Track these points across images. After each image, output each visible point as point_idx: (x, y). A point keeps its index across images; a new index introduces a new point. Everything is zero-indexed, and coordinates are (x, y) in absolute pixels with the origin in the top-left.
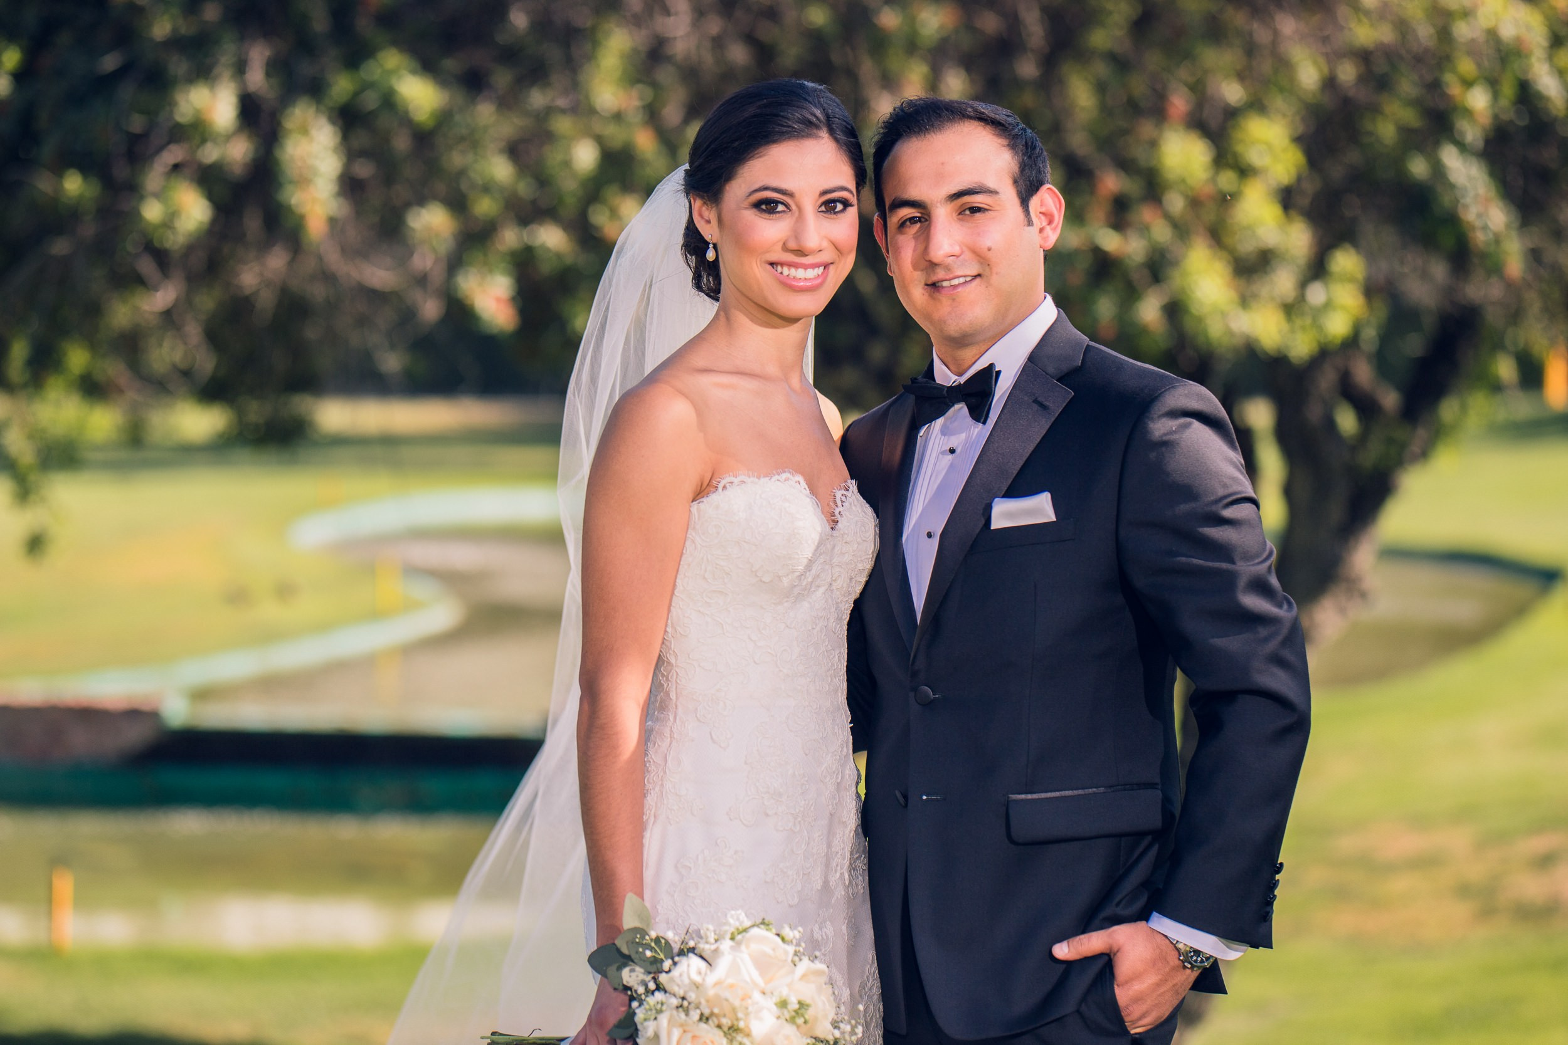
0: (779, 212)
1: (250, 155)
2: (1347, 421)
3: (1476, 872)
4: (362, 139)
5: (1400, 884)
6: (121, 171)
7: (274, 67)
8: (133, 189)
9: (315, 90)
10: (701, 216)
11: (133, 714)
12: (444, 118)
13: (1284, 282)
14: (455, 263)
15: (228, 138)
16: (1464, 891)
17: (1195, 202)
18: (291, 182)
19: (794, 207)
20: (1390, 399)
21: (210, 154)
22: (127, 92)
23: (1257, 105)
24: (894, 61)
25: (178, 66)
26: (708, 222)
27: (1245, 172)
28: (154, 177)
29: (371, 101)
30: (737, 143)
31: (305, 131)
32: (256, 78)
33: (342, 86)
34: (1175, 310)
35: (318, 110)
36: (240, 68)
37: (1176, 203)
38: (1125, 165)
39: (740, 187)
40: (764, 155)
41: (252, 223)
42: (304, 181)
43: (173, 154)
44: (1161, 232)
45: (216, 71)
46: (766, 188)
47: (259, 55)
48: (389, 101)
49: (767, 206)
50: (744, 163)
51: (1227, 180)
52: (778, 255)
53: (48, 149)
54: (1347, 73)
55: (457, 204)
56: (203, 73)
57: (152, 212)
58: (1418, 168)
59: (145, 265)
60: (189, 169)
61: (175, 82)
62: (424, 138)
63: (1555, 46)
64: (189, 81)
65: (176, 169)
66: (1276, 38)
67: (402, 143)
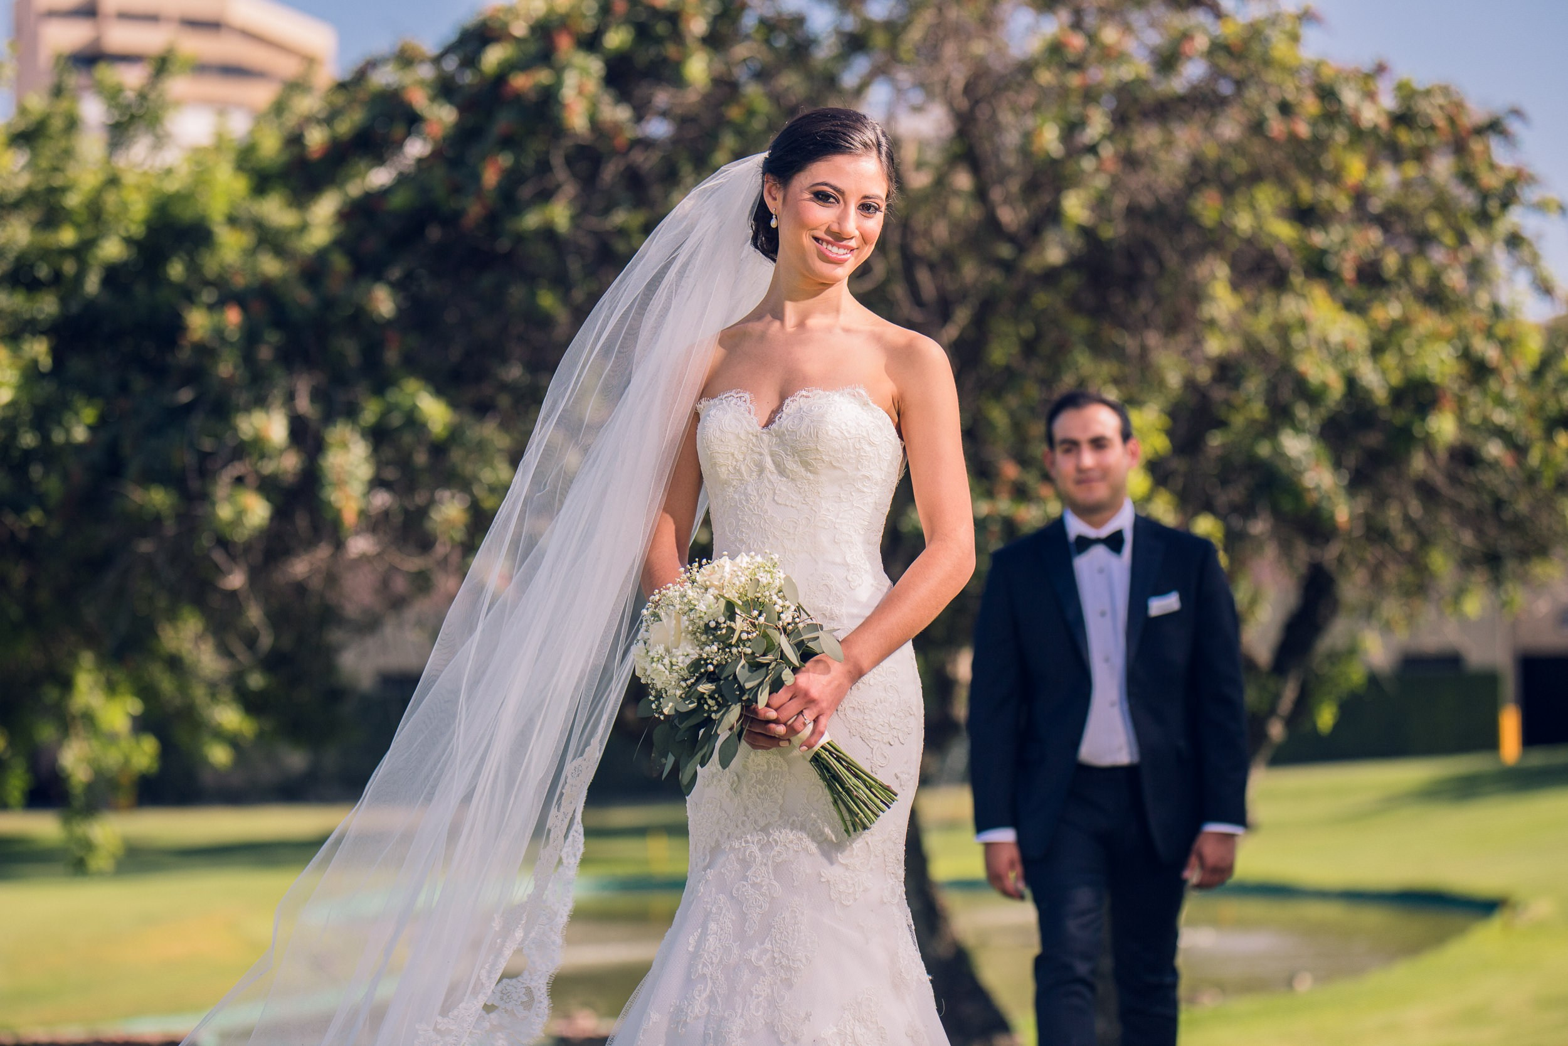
0: (830, 202)
1: (299, 466)
4: (388, 453)
6: (194, 485)
7: (317, 395)
8: (205, 497)
9: (351, 412)
10: (770, 193)
12: (456, 431)
15: (282, 453)
18: (330, 484)
19: (842, 202)
21: (268, 467)
22: (197, 421)
25: (240, 399)
26: (775, 199)
28: (222, 488)
29: (396, 420)
30: (811, 147)
31: (345, 445)
32: (304, 404)
33: (372, 410)
35: (353, 430)
36: (290, 397)
39: (806, 178)
40: (830, 161)
41: (302, 521)
42: (341, 484)
43: (238, 468)
45: (270, 399)
46: (826, 184)
47: (304, 385)
48: (412, 419)
49: (822, 197)
50: (814, 162)
52: (820, 234)
53: (134, 467)
54: (1204, 375)
56: (261, 402)
57: (225, 512)
58: (1264, 450)
59: (218, 556)
60: (251, 480)
61: (238, 409)
62: (439, 449)
63: (1377, 350)
64: (248, 409)
65: (239, 481)
66: (1144, 351)
67: (421, 458)
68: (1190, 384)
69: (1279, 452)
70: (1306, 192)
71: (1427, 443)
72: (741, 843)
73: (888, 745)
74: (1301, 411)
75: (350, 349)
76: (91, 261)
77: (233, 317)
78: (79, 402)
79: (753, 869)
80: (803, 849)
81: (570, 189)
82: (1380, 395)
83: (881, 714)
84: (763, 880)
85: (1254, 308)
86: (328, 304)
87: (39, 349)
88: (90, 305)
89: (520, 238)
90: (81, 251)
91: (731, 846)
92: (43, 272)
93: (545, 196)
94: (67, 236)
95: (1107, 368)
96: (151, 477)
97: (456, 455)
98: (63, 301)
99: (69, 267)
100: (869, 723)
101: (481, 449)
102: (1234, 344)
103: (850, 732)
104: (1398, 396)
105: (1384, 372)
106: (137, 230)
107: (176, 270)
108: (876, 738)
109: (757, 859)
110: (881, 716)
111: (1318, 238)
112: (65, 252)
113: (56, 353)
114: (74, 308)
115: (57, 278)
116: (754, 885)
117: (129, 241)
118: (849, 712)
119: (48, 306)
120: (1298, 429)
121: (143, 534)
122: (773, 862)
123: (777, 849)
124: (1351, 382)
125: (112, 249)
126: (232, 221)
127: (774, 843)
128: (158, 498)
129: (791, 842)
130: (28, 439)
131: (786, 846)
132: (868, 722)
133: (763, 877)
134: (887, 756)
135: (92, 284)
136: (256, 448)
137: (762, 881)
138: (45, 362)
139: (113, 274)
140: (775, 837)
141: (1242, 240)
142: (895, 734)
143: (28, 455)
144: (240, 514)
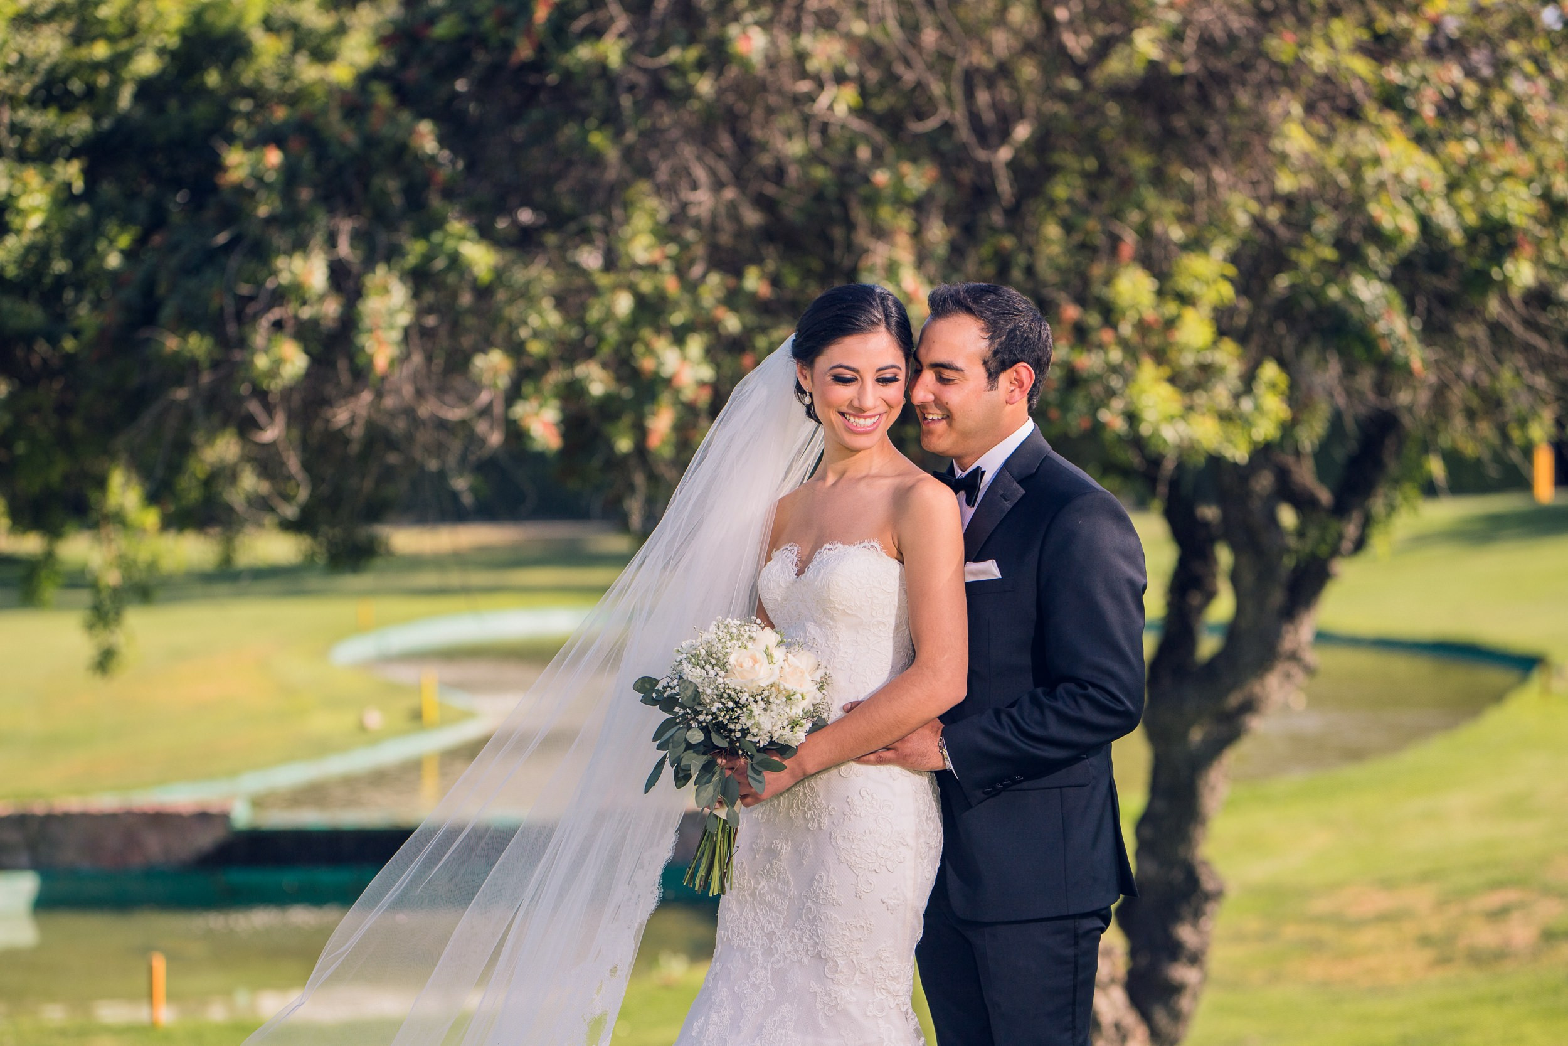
1: (339, 312)
2: (1287, 517)
3: (1435, 926)
4: (429, 297)
5: (1367, 937)
6: (231, 329)
7: (357, 237)
8: (243, 344)
9: (392, 254)
11: (204, 817)
12: (499, 274)
13: (1221, 394)
14: (514, 394)
15: (322, 298)
16: (1425, 941)
17: (1142, 327)
19: (859, 379)
20: (1325, 496)
21: (308, 313)
22: (234, 262)
23: (1197, 244)
24: (885, 212)
25: (279, 239)
27: (1185, 299)
28: (259, 338)
29: (439, 262)
31: (385, 290)
32: (344, 249)
33: (416, 250)
34: (1132, 417)
35: (393, 273)
36: (331, 241)
37: (1126, 329)
38: (1082, 300)
40: (840, 343)
41: (343, 368)
43: (277, 314)
44: (1116, 355)
45: (311, 243)
46: (841, 367)
47: (345, 227)
48: (455, 260)
50: (828, 346)
51: (1171, 308)
53: (168, 312)
54: (1273, 214)
55: (516, 349)
56: (300, 245)
57: (262, 362)
58: (1334, 293)
59: (254, 407)
60: (290, 326)
61: (278, 252)
62: (484, 292)
63: (1453, 186)
64: (290, 253)
65: (278, 325)
66: (1211, 186)
67: (466, 299)
68: (1258, 222)
69: (1350, 297)
70: (1385, 21)
71: (1504, 286)
72: (747, 944)
73: (874, 872)
74: (1373, 254)
75: (392, 185)
76: (126, 75)
77: (274, 157)
78: (112, 227)
79: (754, 971)
80: (799, 961)
81: (622, 22)
82: (1457, 238)
83: (870, 845)
84: (762, 983)
85: (1326, 141)
86: (370, 142)
87: (71, 172)
88: (122, 121)
89: (568, 75)
90: (116, 64)
91: (739, 945)
92: (76, 86)
93: (595, 32)
94: (100, 51)
95: (1171, 207)
96: (187, 323)
97: (501, 295)
98: (96, 118)
99: (103, 80)
100: (857, 852)
101: (524, 294)
102: (1306, 182)
103: (838, 858)
104: (1472, 236)
105: (1459, 214)
106: (173, 42)
107: (212, 78)
108: (862, 866)
109: (759, 962)
110: (869, 847)
111: (1394, 74)
112: (97, 67)
113: (89, 174)
114: (106, 124)
115: (91, 92)
116: (753, 985)
117: (161, 52)
118: (840, 841)
119: (80, 124)
120: (1368, 271)
121: (180, 382)
122: (772, 967)
123: (777, 956)
124: (1425, 223)
125: (146, 64)
126: (269, 25)
127: (775, 951)
128: (197, 345)
129: (789, 952)
130: (60, 266)
131: (784, 954)
132: (855, 851)
133: (762, 979)
134: (872, 883)
135: (125, 98)
136: (295, 292)
137: (760, 984)
138: (78, 186)
139: (146, 89)
140: (777, 945)
141: (1317, 77)
142: (883, 863)
143: (60, 282)
144: (278, 362)
